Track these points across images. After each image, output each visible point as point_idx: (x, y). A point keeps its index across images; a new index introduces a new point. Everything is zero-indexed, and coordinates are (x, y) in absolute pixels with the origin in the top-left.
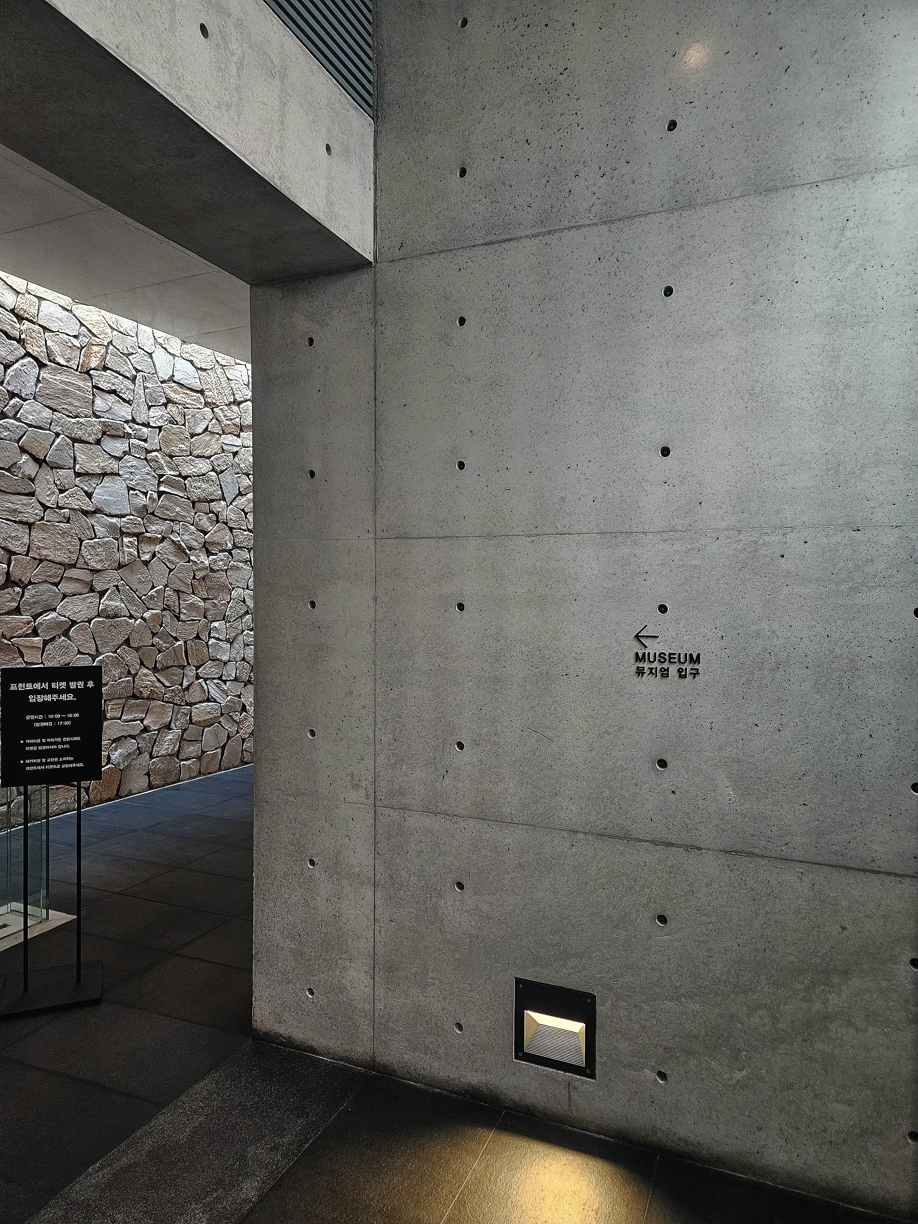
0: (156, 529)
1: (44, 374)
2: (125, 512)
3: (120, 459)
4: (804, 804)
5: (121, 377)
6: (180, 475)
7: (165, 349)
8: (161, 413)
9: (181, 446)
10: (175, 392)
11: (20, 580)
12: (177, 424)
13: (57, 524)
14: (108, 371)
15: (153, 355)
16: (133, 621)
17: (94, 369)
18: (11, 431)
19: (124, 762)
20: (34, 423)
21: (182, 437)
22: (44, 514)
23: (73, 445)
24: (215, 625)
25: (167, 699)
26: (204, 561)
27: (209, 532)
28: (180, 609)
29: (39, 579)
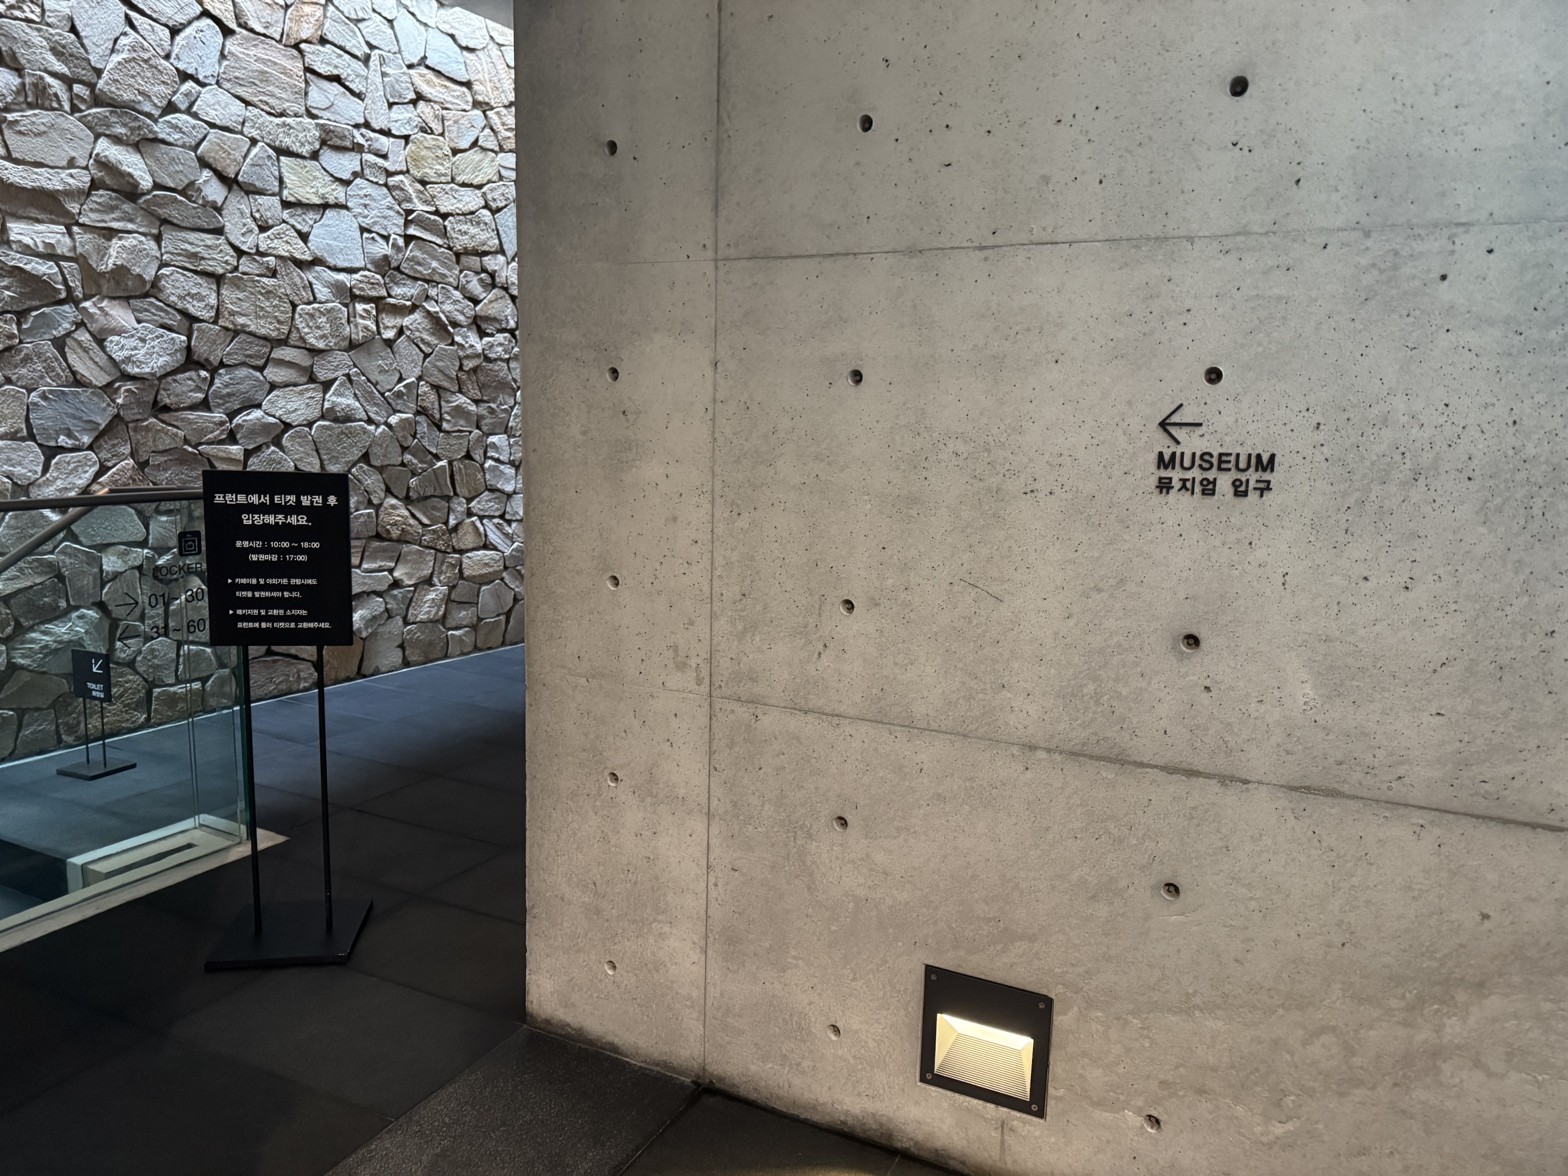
0: (403, 292)
1: (232, 45)
2: (357, 265)
3: (347, 183)
4: (1438, 714)
5: (347, 56)
6: (437, 213)
7: (413, 14)
8: (408, 115)
9: (438, 167)
10: (428, 82)
11: (207, 360)
12: (432, 133)
13: (257, 278)
14: (328, 46)
15: (395, 23)
16: (372, 428)
17: (306, 41)
18: (184, 133)
19: (366, 628)
20: (218, 122)
21: (439, 153)
22: (238, 261)
23: (278, 159)
24: (494, 440)
25: (426, 543)
26: (475, 345)
27: (481, 301)
28: (441, 415)
29: (235, 359)
